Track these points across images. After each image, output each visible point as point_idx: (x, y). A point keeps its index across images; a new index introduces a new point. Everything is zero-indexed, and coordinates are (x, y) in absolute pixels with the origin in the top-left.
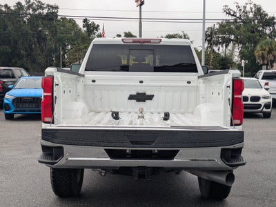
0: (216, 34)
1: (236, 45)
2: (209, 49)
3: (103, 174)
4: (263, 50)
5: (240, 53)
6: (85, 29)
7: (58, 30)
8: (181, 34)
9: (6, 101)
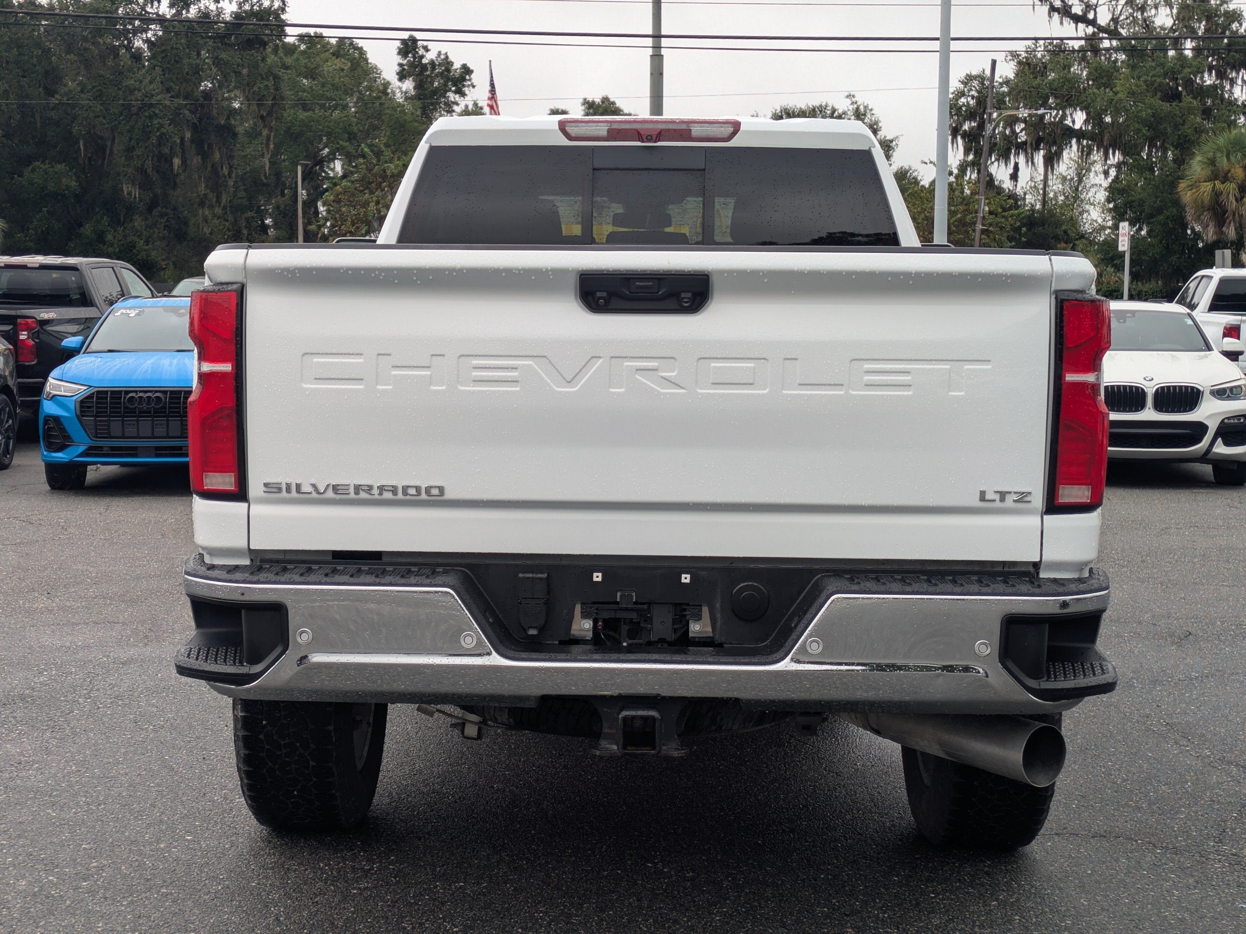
0: (1000, 105)
1: (1096, 156)
2: (971, 175)
3: (471, 730)
4: (1218, 175)
5: (1114, 191)
6: (408, 85)
7: (288, 93)
8: (843, 105)
9: (49, 408)
